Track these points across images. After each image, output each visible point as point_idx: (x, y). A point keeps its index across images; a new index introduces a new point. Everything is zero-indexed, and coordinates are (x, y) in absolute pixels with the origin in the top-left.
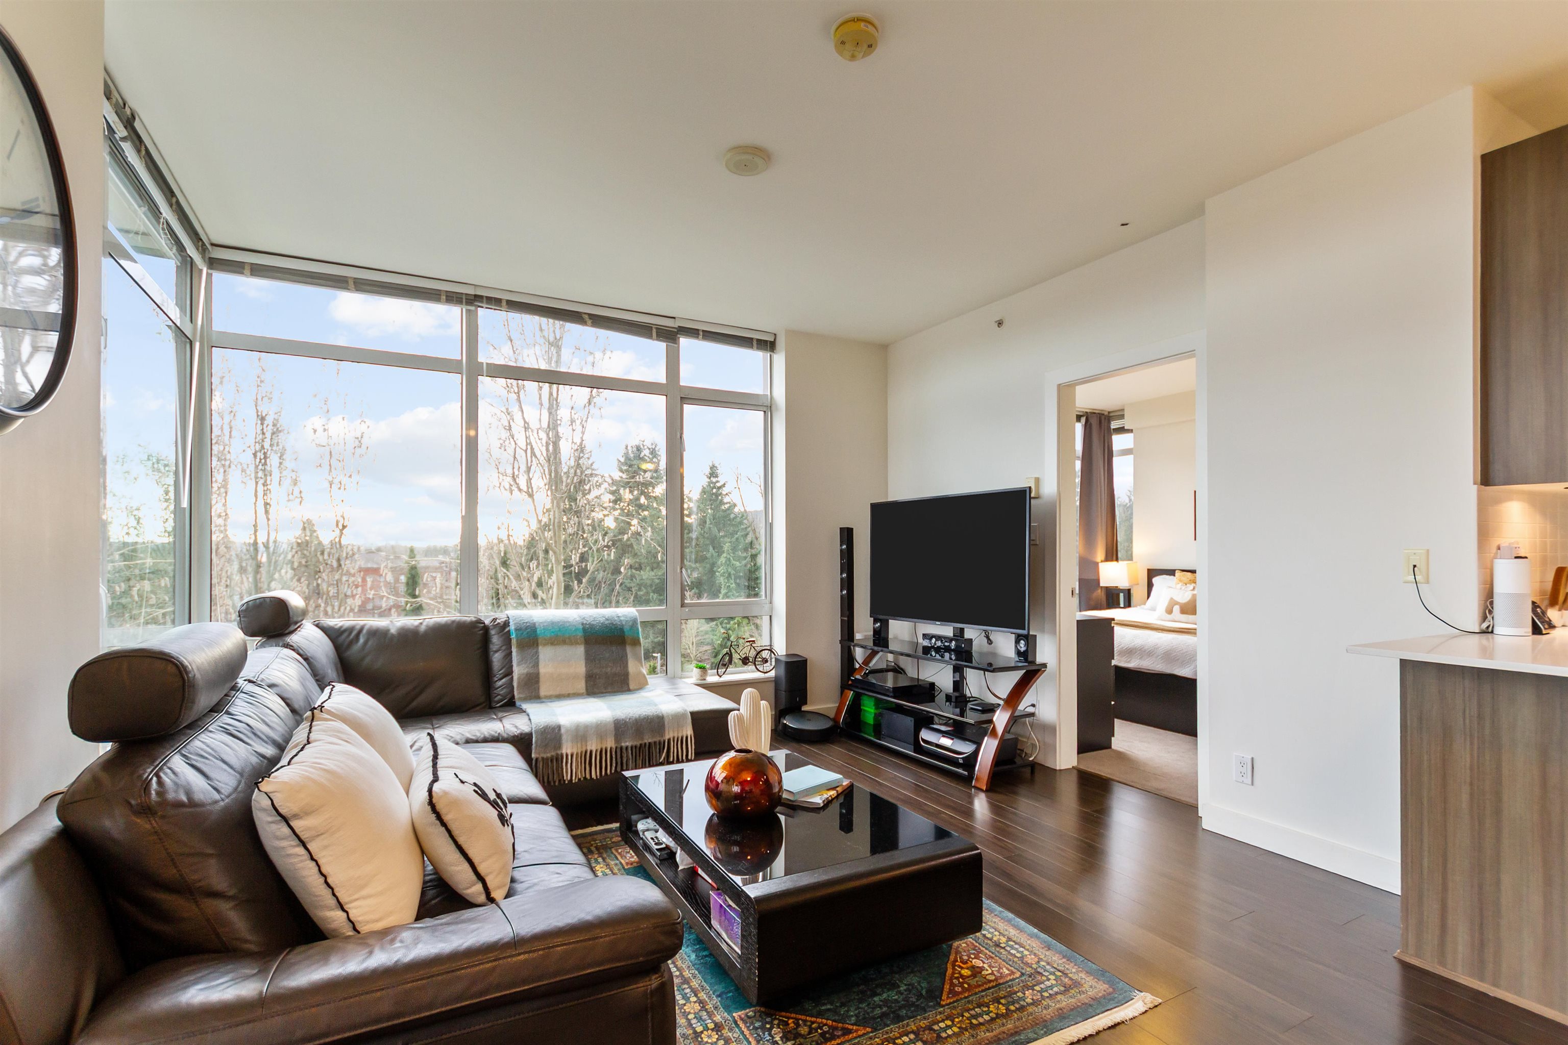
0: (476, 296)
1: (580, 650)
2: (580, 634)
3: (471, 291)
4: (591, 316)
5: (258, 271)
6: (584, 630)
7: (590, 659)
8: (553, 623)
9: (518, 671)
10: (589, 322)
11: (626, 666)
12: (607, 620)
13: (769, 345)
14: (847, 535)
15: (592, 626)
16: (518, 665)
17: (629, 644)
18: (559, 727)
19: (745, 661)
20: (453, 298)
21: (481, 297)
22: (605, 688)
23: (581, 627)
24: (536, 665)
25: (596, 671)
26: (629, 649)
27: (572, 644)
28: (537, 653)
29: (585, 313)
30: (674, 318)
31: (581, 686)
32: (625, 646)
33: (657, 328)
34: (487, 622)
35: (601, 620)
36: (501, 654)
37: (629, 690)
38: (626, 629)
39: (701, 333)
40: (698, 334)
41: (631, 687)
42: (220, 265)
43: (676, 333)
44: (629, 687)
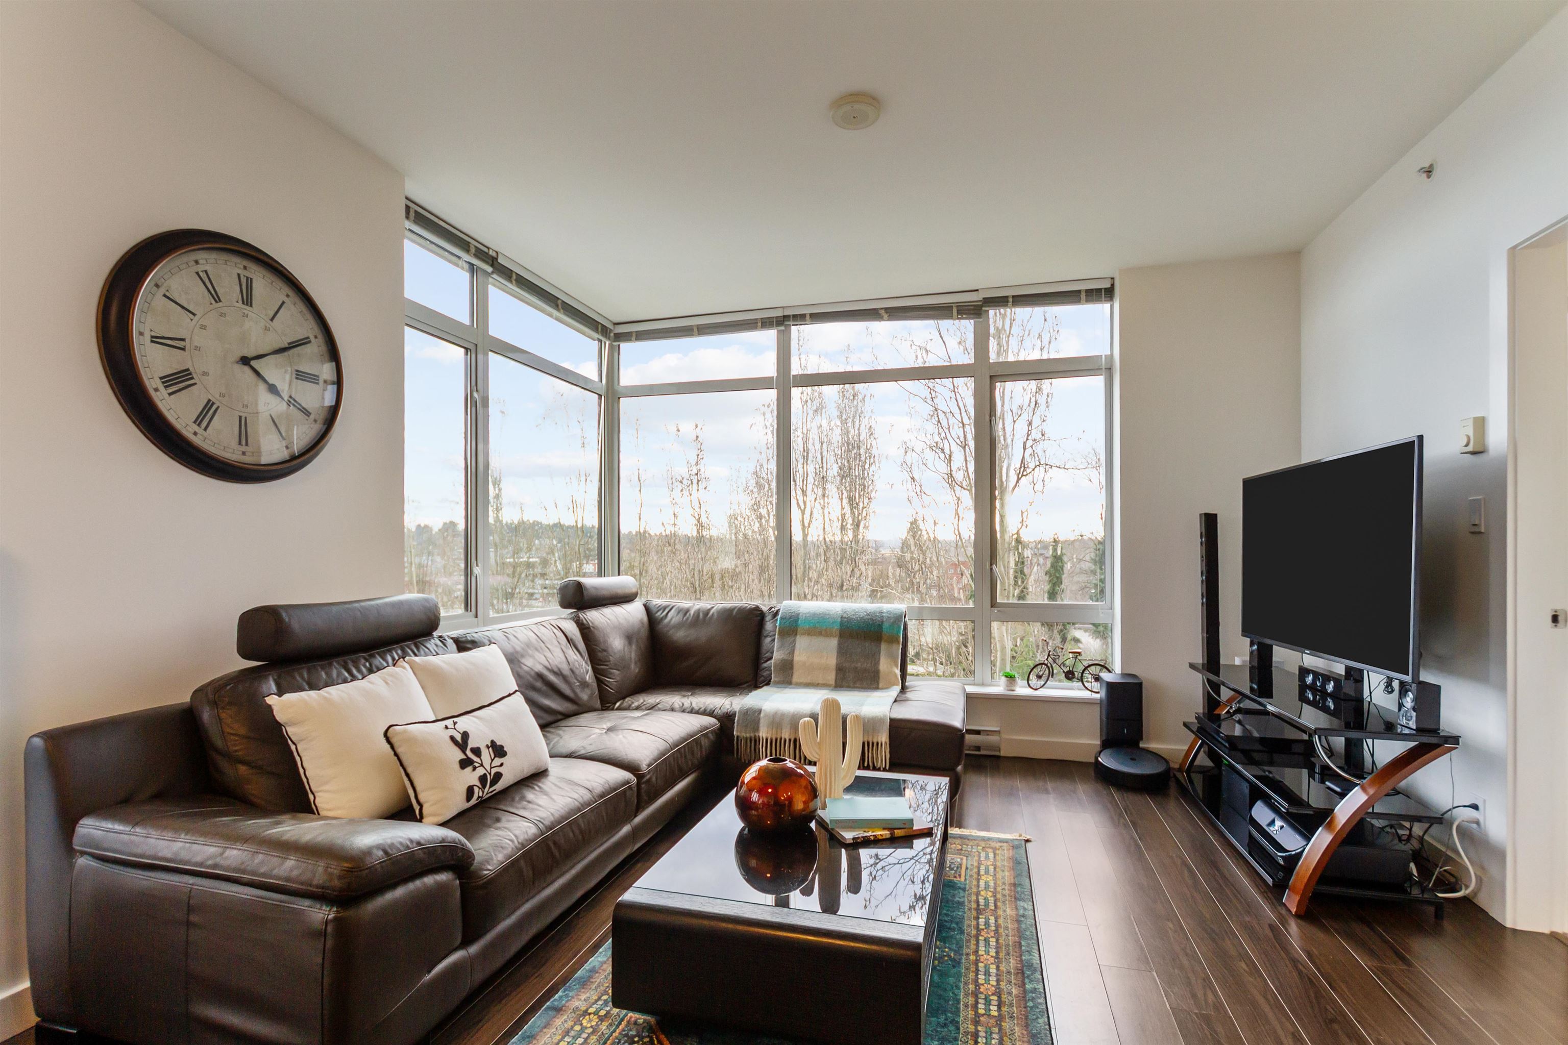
0: (784, 317)
1: (834, 642)
2: (837, 627)
3: (779, 313)
4: (887, 310)
6: (841, 623)
7: (842, 651)
8: (814, 615)
9: (778, 655)
10: (886, 316)
11: (877, 663)
12: (868, 615)
13: (1108, 293)
14: (1210, 522)
15: (849, 620)
16: (778, 651)
17: (885, 641)
18: (760, 711)
19: (1070, 675)
20: (766, 323)
22: (854, 683)
23: (839, 620)
24: (792, 652)
25: (847, 665)
26: (883, 646)
27: (827, 636)
28: (794, 641)
29: (882, 309)
30: (977, 290)
31: (831, 677)
32: (880, 643)
33: (957, 306)
34: (765, 609)
35: (862, 615)
36: (769, 639)
37: (877, 688)
38: (886, 626)
39: (1011, 300)
40: (1008, 302)
41: (881, 685)
42: (620, 337)
43: (982, 306)
44: (878, 685)
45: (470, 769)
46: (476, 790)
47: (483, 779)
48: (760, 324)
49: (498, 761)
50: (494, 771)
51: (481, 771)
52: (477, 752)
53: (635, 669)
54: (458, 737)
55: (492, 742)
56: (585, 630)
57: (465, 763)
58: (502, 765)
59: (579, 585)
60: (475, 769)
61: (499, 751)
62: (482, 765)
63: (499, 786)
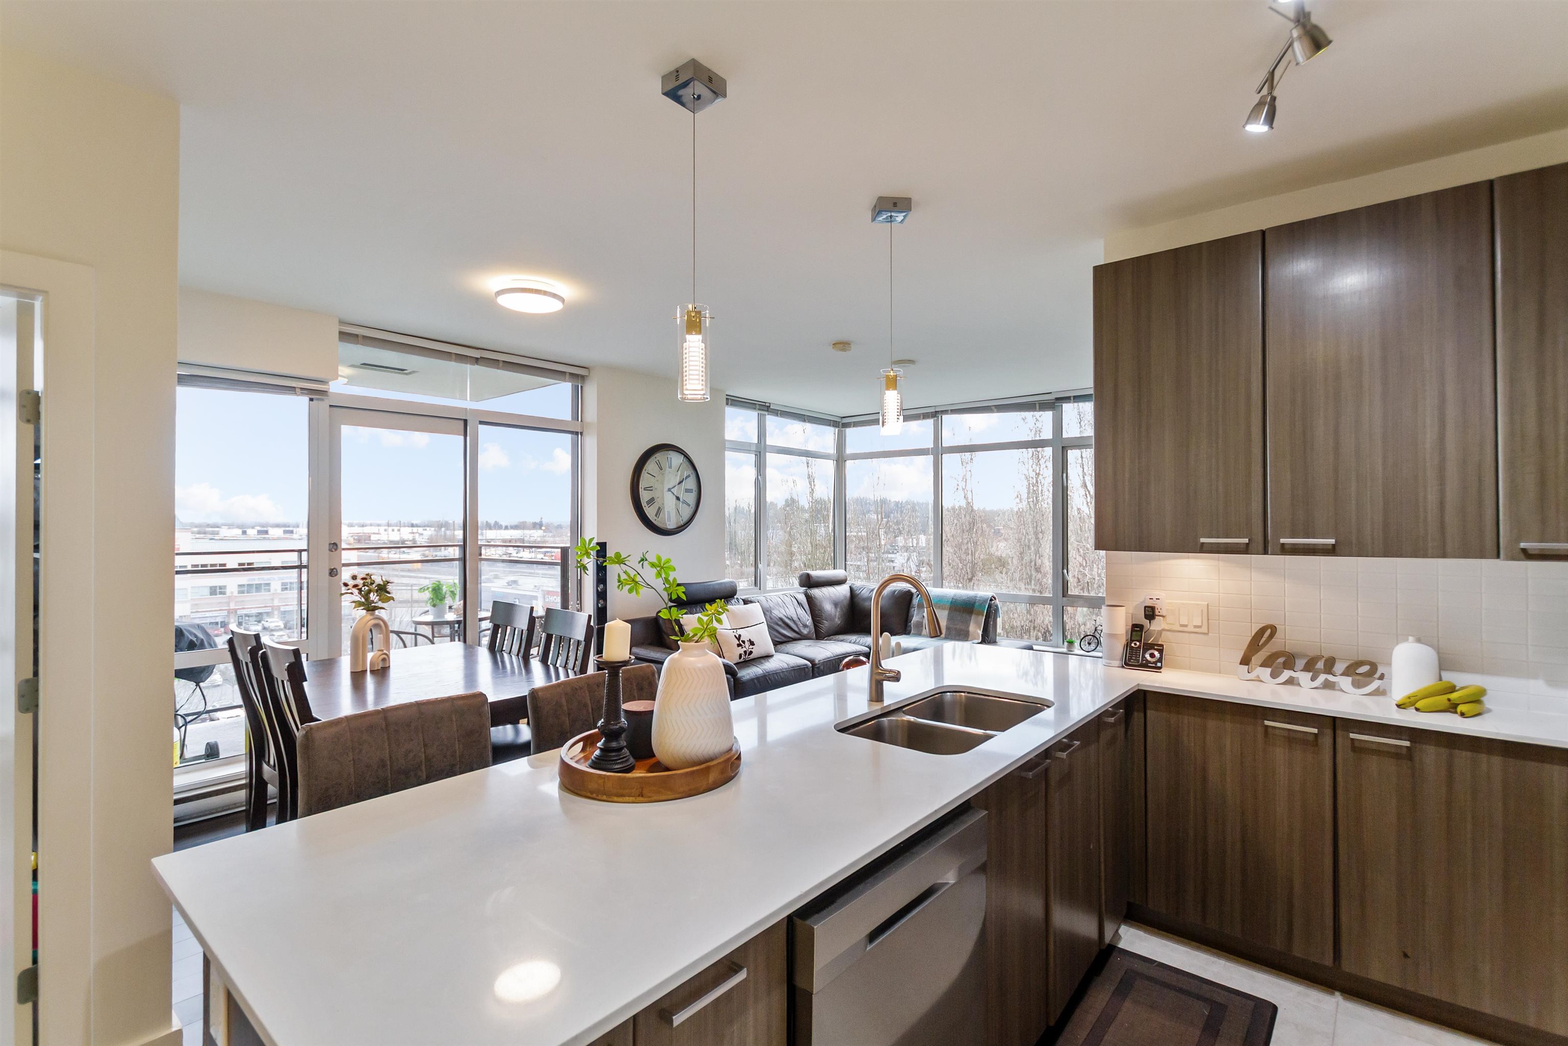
1: (948, 612)
2: (948, 604)
3: (933, 410)
5: (856, 424)
6: (951, 602)
7: (949, 618)
9: (915, 619)
10: (995, 410)
11: (968, 626)
12: (968, 598)
15: (956, 600)
16: (916, 616)
17: (975, 614)
20: (926, 416)
21: (938, 411)
22: (955, 637)
23: (951, 600)
24: (923, 617)
25: (951, 626)
26: (973, 617)
27: (943, 609)
28: (925, 611)
29: (993, 406)
30: (1051, 393)
32: (972, 615)
33: (1039, 403)
34: (914, 592)
35: (964, 598)
36: (913, 609)
37: (967, 640)
38: (977, 604)
39: (1072, 398)
40: (1071, 400)
41: (969, 639)
42: (846, 425)
43: (1054, 403)
44: (968, 638)
45: (740, 647)
46: (743, 655)
47: (745, 652)
48: (922, 417)
49: (751, 647)
50: (750, 650)
51: (744, 649)
52: (744, 642)
53: (838, 621)
54: (737, 636)
55: (750, 639)
56: (809, 598)
57: (739, 645)
58: (753, 648)
59: (808, 576)
60: (742, 648)
61: (752, 643)
62: (745, 647)
63: (752, 656)
